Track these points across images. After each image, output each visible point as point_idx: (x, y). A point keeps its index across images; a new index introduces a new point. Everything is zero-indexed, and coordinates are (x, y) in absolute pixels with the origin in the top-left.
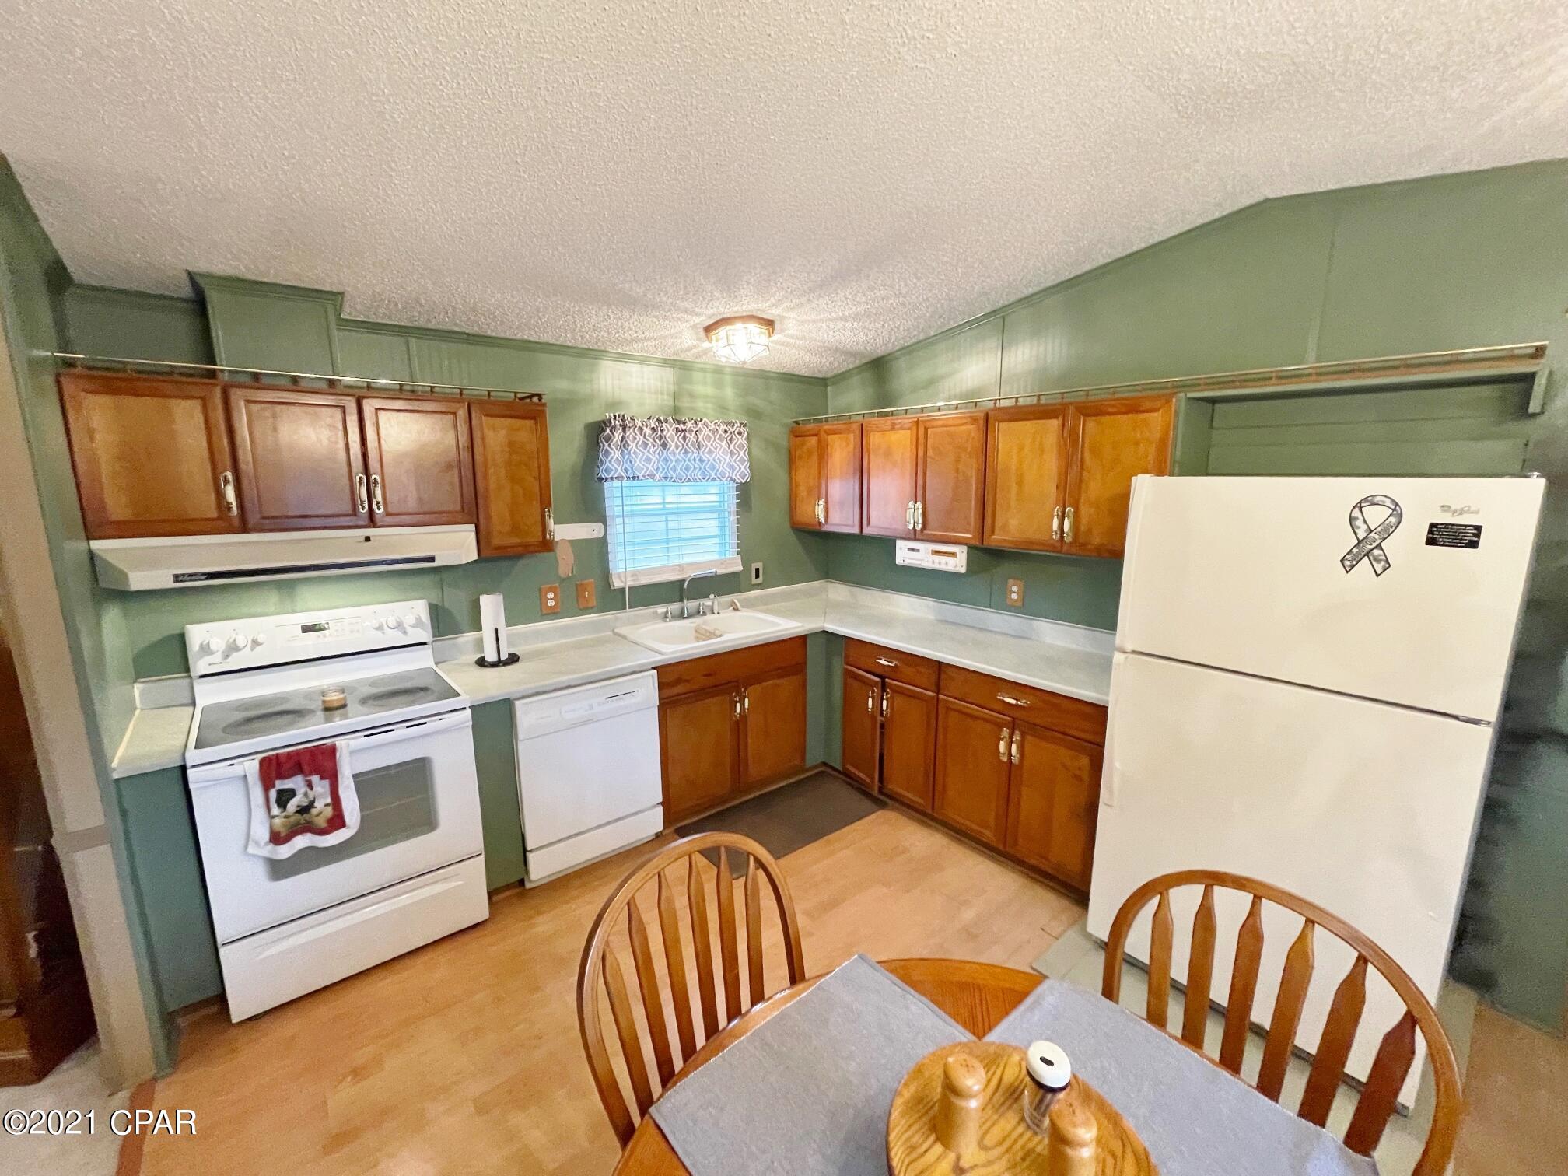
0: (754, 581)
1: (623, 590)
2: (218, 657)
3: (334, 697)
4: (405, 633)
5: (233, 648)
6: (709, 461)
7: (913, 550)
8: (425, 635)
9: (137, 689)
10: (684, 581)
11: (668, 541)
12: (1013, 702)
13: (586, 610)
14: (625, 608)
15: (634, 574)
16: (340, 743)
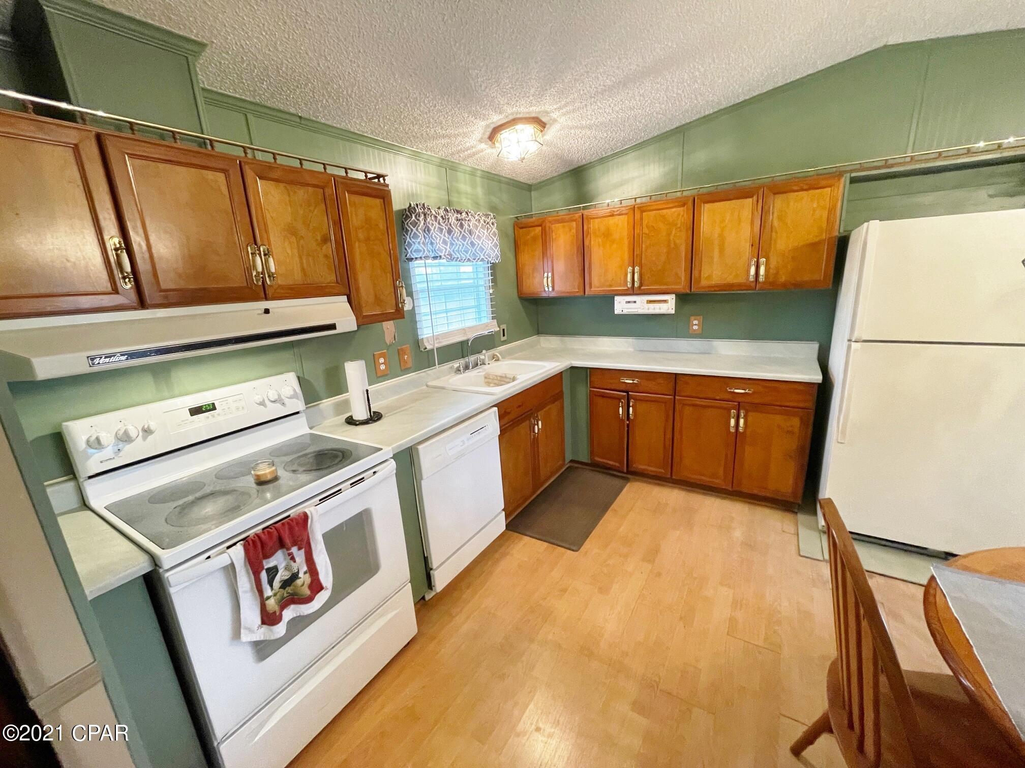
0: (503, 339)
2: (108, 452)
3: (260, 471)
5: (124, 439)
7: (629, 302)
8: (299, 403)
10: (468, 341)
12: (742, 391)
13: (406, 371)
14: (435, 365)
15: (437, 338)
16: (309, 509)
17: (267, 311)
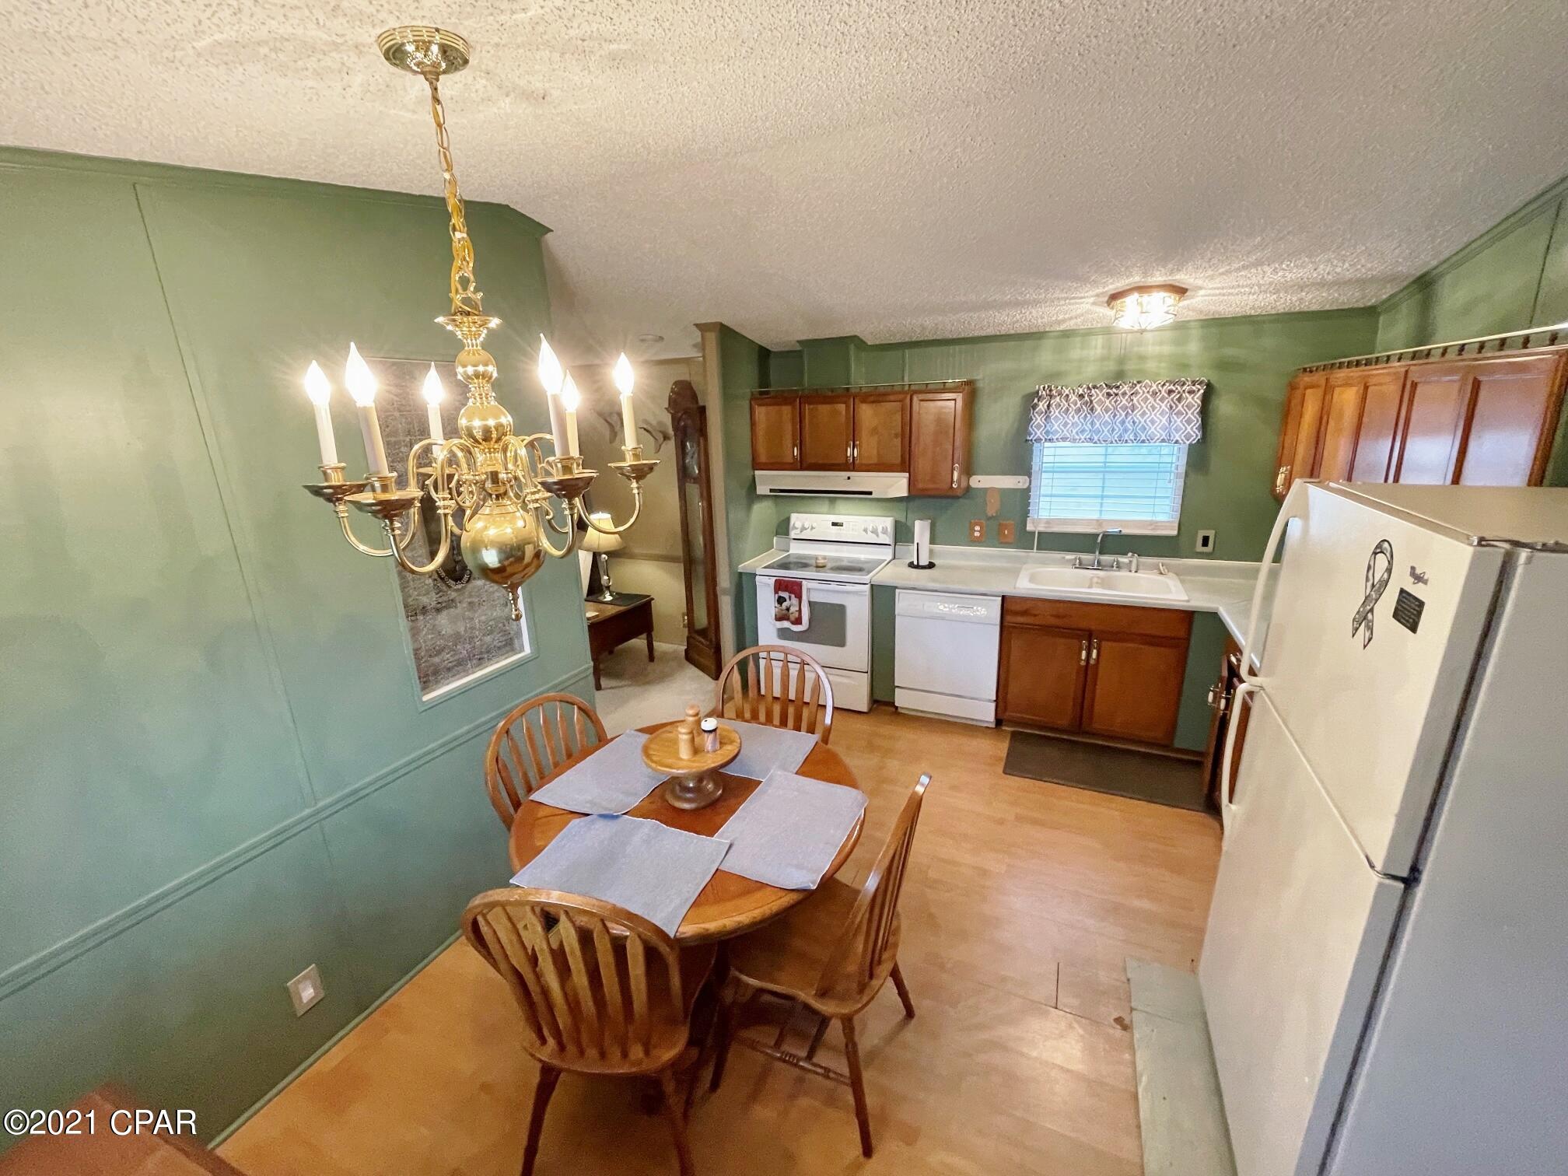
0: (1202, 549)
1: (1033, 533)
2: (798, 531)
3: (821, 561)
4: (878, 536)
5: (803, 529)
6: (1140, 422)
8: (888, 539)
9: (775, 538)
10: (1098, 535)
11: (1102, 497)
13: (1003, 544)
14: (1033, 549)
15: (1048, 522)
16: (804, 582)
17: (849, 478)
